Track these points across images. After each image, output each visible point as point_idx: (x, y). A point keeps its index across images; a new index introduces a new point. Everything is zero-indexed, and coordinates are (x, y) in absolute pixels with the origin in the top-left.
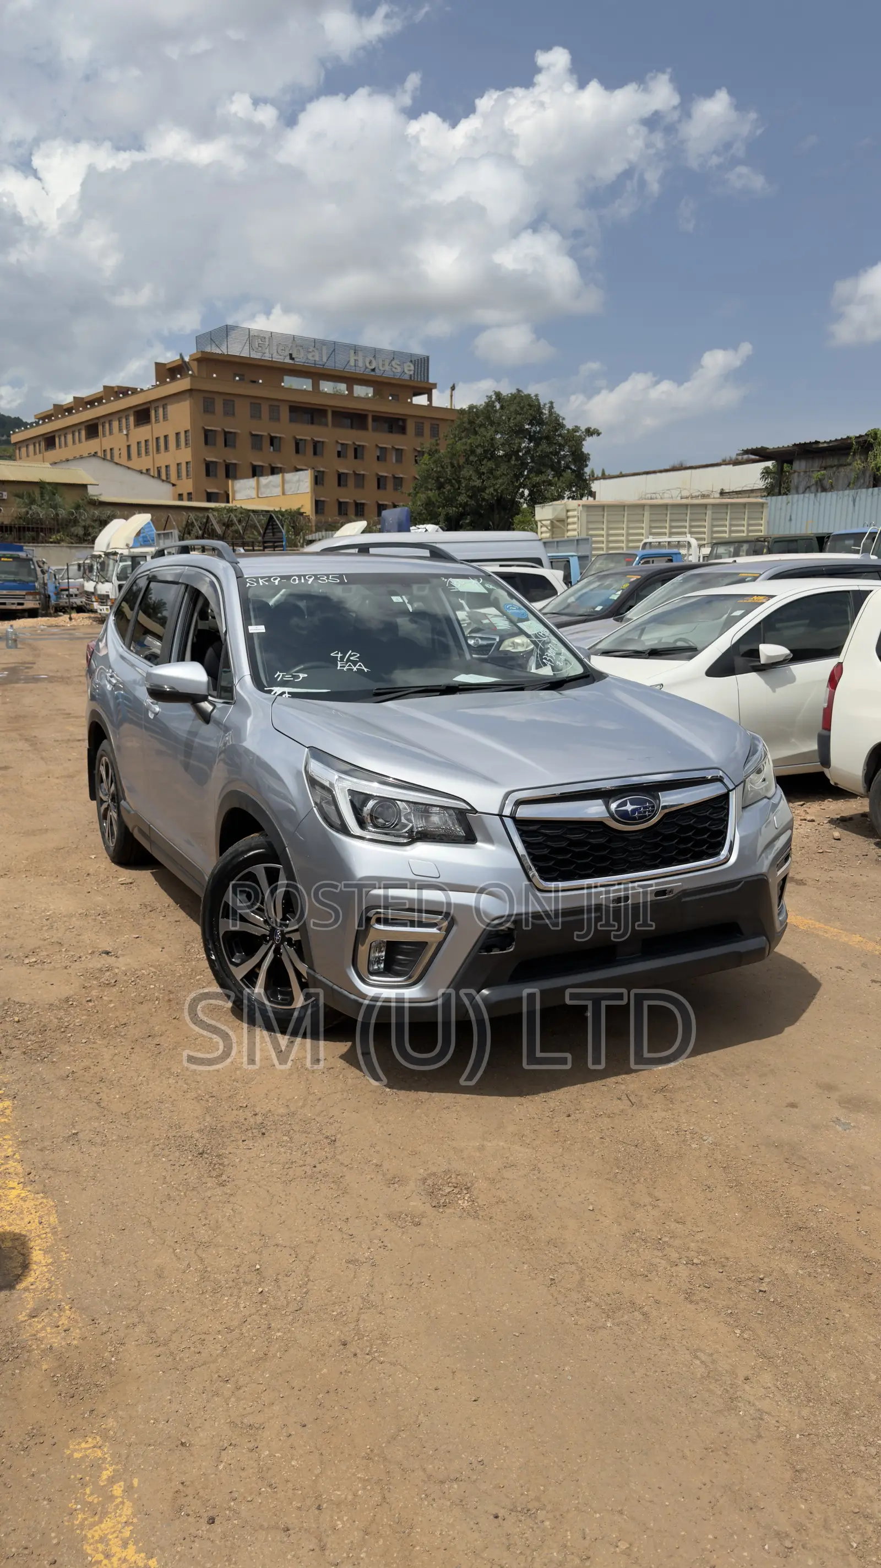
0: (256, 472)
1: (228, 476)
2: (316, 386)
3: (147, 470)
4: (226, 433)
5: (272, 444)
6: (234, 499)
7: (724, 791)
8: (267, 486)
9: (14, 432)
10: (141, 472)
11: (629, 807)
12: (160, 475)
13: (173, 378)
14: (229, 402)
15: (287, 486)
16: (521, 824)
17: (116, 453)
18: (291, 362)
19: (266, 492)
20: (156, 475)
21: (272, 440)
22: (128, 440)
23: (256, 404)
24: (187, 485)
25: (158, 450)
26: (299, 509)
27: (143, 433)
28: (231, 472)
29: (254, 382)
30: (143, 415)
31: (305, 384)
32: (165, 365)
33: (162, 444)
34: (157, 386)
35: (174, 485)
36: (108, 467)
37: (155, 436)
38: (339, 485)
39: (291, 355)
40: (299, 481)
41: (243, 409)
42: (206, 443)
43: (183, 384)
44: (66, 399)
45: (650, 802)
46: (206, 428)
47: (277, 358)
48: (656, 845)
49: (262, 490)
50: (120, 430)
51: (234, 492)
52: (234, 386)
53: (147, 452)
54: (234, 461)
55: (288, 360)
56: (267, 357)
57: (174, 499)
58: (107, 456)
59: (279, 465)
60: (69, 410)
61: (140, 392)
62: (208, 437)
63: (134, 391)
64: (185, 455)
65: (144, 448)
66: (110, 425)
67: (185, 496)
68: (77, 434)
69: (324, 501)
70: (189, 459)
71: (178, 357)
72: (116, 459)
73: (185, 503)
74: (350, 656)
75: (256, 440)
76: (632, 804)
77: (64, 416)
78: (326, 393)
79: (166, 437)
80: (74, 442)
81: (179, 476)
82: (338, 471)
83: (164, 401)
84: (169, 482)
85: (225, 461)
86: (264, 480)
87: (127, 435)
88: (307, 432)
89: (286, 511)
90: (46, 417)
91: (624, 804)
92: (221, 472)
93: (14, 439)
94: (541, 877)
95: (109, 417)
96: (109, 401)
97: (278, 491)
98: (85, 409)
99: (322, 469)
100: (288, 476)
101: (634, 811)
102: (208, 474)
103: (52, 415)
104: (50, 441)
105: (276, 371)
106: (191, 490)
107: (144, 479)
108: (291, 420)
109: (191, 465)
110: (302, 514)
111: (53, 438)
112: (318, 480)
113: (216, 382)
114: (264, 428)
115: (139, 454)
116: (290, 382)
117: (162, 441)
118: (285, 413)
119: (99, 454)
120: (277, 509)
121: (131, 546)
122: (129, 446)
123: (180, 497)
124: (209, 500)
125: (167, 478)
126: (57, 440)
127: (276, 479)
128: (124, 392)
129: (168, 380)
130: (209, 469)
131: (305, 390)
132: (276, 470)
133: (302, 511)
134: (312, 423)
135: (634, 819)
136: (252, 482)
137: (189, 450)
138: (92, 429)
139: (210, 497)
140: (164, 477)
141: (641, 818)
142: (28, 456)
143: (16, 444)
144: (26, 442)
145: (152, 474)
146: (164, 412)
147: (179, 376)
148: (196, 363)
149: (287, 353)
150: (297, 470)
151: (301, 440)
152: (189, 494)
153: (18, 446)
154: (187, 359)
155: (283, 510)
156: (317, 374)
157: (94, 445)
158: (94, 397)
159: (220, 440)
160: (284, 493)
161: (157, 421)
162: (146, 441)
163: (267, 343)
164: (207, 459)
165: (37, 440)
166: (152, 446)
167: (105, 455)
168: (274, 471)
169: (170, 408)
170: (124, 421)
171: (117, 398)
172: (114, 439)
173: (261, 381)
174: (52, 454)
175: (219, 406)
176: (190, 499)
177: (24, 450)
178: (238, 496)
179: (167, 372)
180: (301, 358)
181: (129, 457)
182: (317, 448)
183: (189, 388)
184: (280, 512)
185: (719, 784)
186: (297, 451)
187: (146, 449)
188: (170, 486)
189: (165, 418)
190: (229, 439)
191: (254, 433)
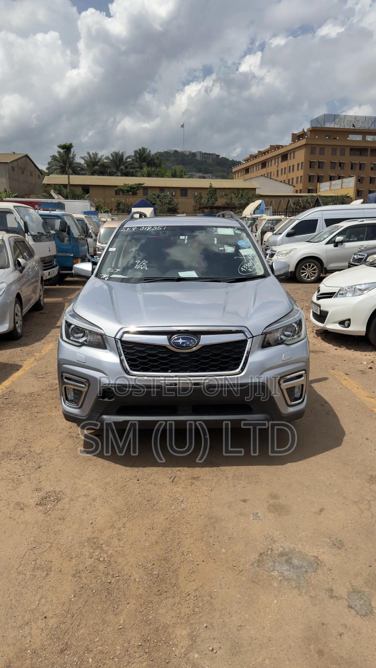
0: (331, 179)
1: (318, 181)
2: (364, 138)
3: (284, 181)
4: (319, 162)
5: (340, 166)
6: (319, 191)
7: (244, 338)
8: (335, 185)
9: (234, 167)
10: (281, 182)
11: (181, 341)
12: (289, 182)
13: (299, 140)
14: (322, 148)
15: (343, 185)
16: (124, 343)
17: (272, 174)
18: (354, 128)
19: (333, 188)
20: (288, 183)
21: (340, 164)
22: (278, 168)
23: (334, 149)
24: (300, 186)
25: (289, 172)
26: (347, 194)
27: (284, 164)
28: (320, 179)
29: (335, 139)
30: (284, 157)
31: (359, 138)
32: (296, 134)
33: (291, 169)
34: (292, 144)
35: (294, 186)
36: (268, 180)
37: (289, 166)
38: (371, 183)
39: (353, 125)
40: (349, 182)
41: (328, 151)
42: (310, 167)
43: (303, 142)
44: (255, 151)
45: (193, 340)
46: (311, 161)
47: (347, 127)
48: (197, 361)
49: (332, 187)
50: (275, 164)
51: (320, 188)
52: (326, 141)
53: (285, 173)
54: (322, 175)
55: (352, 127)
56: (342, 127)
57: (293, 193)
58: (269, 176)
59: (342, 175)
60: (256, 157)
61: (284, 147)
62: (311, 165)
63: (282, 147)
64: (301, 173)
65: (284, 171)
66: (271, 162)
67: (299, 191)
68: (258, 167)
69: (362, 190)
70: (302, 175)
71: (302, 130)
72: (272, 177)
73: (299, 194)
74: (144, 262)
75: (333, 165)
76: (182, 339)
77: (253, 159)
78: (368, 141)
79: (293, 166)
80: (256, 170)
81: (297, 182)
82: (370, 176)
83: (294, 150)
84: (292, 185)
85: (317, 175)
86: (333, 182)
87: (277, 166)
88: (357, 159)
89: (340, 196)
90: (247, 160)
91: (178, 339)
92: (316, 179)
93: (234, 170)
94: (131, 369)
95: (271, 159)
96: (272, 152)
97: (339, 187)
98: (262, 156)
99: (363, 176)
100: (344, 180)
101: (183, 343)
102: (309, 181)
103: (249, 159)
104: (247, 170)
105: (346, 132)
106: (301, 189)
107: (282, 185)
108: (350, 155)
109: (303, 177)
110: (348, 197)
111: (248, 169)
112: (360, 180)
113: (318, 140)
114: (337, 159)
115: (282, 174)
116: (352, 137)
117: (291, 168)
118: (348, 151)
119: (266, 175)
120: (336, 195)
121: (252, 214)
122: (278, 171)
123: (297, 191)
124: (309, 192)
125: (292, 184)
126: (250, 170)
127: (339, 182)
128: (278, 147)
129: (296, 141)
130: (310, 178)
131: (358, 140)
132: (341, 177)
133: (348, 195)
134: (361, 155)
135: (183, 347)
136: (328, 183)
137: (302, 171)
138: (264, 164)
139: (309, 191)
140: (291, 183)
141: (186, 347)
142: (238, 177)
143: (234, 172)
144: (238, 171)
145: (286, 182)
146: (293, 155)
147: (301, 139)
148: (309, 132)
149: (352, 124)
150: (351, 177)
151: (354, 163)
152: (301, 190)
153: (235, 173)
154: (306, 131)
155: (339, 195)
156: (364, 133)
157: (264, 171)
158: (266, 151)
159: (316, 166)
160: (342, 188)
161: (290, 159)
162: (285, 168)
163: (342, 120)
164: (310, 174)
165: (242, 170)
166: (287, 170)
167: (268, 175)
168: (339, 178)
169: (296, 153)
170: (277, 160)
171: (275, 150)
172: (272, 168)
173: (338, 138)
174: (248, 176)
175: (318, 150)
176: (301, 192)
177: (237, 175)
178: (321, 190)
179: (296, 137)
180: (359, 126)
181: (277, 175)
182: (361, 166)
183: (305, 143)
184: (338, 196)
185: (242, 334)
186: (352, 168)
187: (285, 171)
188: (292, 187)
189: (294, 158)
190: (320, 165)
191: (332, 161)
